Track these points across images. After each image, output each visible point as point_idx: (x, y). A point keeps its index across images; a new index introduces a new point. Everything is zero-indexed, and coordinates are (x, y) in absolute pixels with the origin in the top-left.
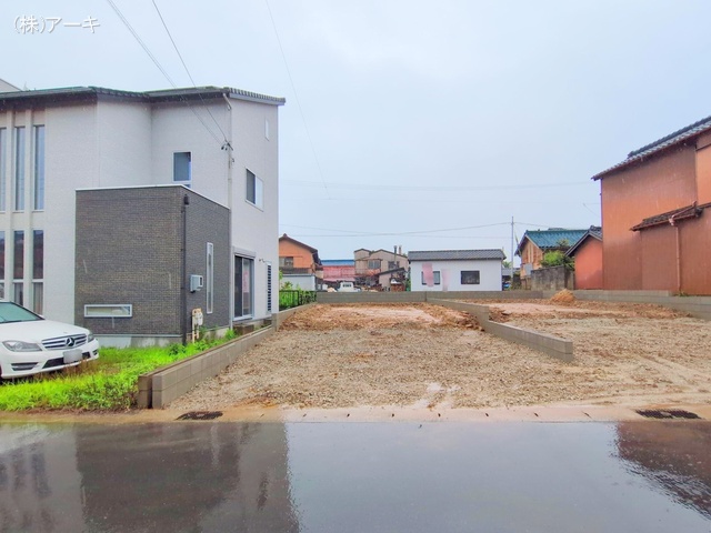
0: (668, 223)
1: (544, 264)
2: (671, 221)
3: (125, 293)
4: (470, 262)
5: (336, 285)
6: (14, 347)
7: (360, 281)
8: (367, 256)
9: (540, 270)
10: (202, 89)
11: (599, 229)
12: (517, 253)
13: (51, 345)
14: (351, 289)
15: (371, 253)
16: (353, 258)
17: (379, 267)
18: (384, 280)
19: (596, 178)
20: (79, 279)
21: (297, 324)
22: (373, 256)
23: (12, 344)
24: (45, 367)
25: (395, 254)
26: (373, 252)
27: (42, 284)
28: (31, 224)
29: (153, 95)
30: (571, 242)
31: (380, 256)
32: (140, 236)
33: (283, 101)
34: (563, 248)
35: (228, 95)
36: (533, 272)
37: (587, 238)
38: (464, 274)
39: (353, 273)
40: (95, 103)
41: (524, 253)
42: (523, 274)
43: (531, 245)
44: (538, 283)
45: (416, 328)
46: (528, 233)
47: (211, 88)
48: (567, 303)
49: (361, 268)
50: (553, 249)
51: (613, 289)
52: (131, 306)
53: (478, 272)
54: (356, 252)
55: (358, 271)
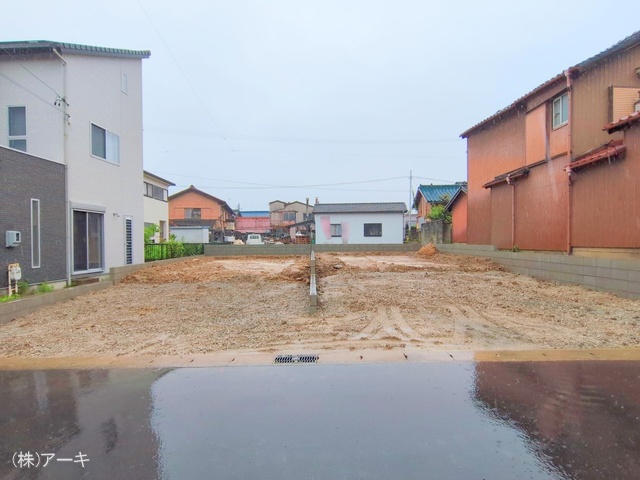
0: (505, 182)
1: (431, 218)
2: (508, 180)
4: (372, 215)
5: (244, 237)
8: (282, 208)
9: (428, 223)
10: (33, 43)
12: (413, 207)
14: (258, 241)
15: (286, 205)
16: (268, 209)
17: (294, 219)
19: (463, 136)
22: (287, 209)
26: (289, 204)
30: (451, 195)
31: (295, 207)
33: (147, 54)
34: (444, 203)
36: (423, 225)
37: (460, 193)
38: (367, 227)
39: (268, 224)
41: (419, 206)
42: (419, 227)
43: (424, 200)
46: (422, 187)
49: (276, 219)
50: (438, 204)
51: (473, 243)
53: (380, 225)
54: (270, 203)
55: (273, 223)
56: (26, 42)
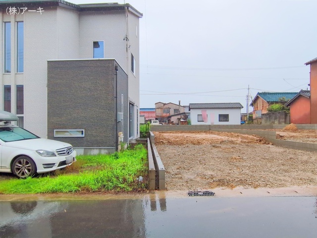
1: (269, 111)
3: (80, 123)
4: (224, 109)
6: (43, 154)
7: (161, 119)
8: (162, 106)
9: (268, 114)
10: (111, 4)
11: (308, 92)
12: (252, 105)
13: (61, 153)
14: (158, 124)
15: (165, 104)
17: (169, 112)
18: (174, 119)
19: (307, 64)
20: (50, 115)
21: (164, 142)
22: (165, 106)
23: (41, 152)
24: (59, 166)
25: (179, 105)
27: (23, 117)
28: (15, 81)
29: (82, 6)
30: (288, 99)
31: (170, 106)
32: (89, 89)
34: (282, 102)
35: (128, 8)
36: (263, 115)
37: (299, 96)
38: (220, 116)
39: (155, 115)
40: (55, 9)
41: (256, 105)
42: (254, 116)
44: (266, 121)
45: (234, 144)
46: (259, 93)
47: (117, 3)
48: (294, 131)
49: (159, 112)
50: (277, 102)
52: (84, 130)
53: (228, 115)
54: (156, 104)
55: (157, 115)
56: (107, 4)
